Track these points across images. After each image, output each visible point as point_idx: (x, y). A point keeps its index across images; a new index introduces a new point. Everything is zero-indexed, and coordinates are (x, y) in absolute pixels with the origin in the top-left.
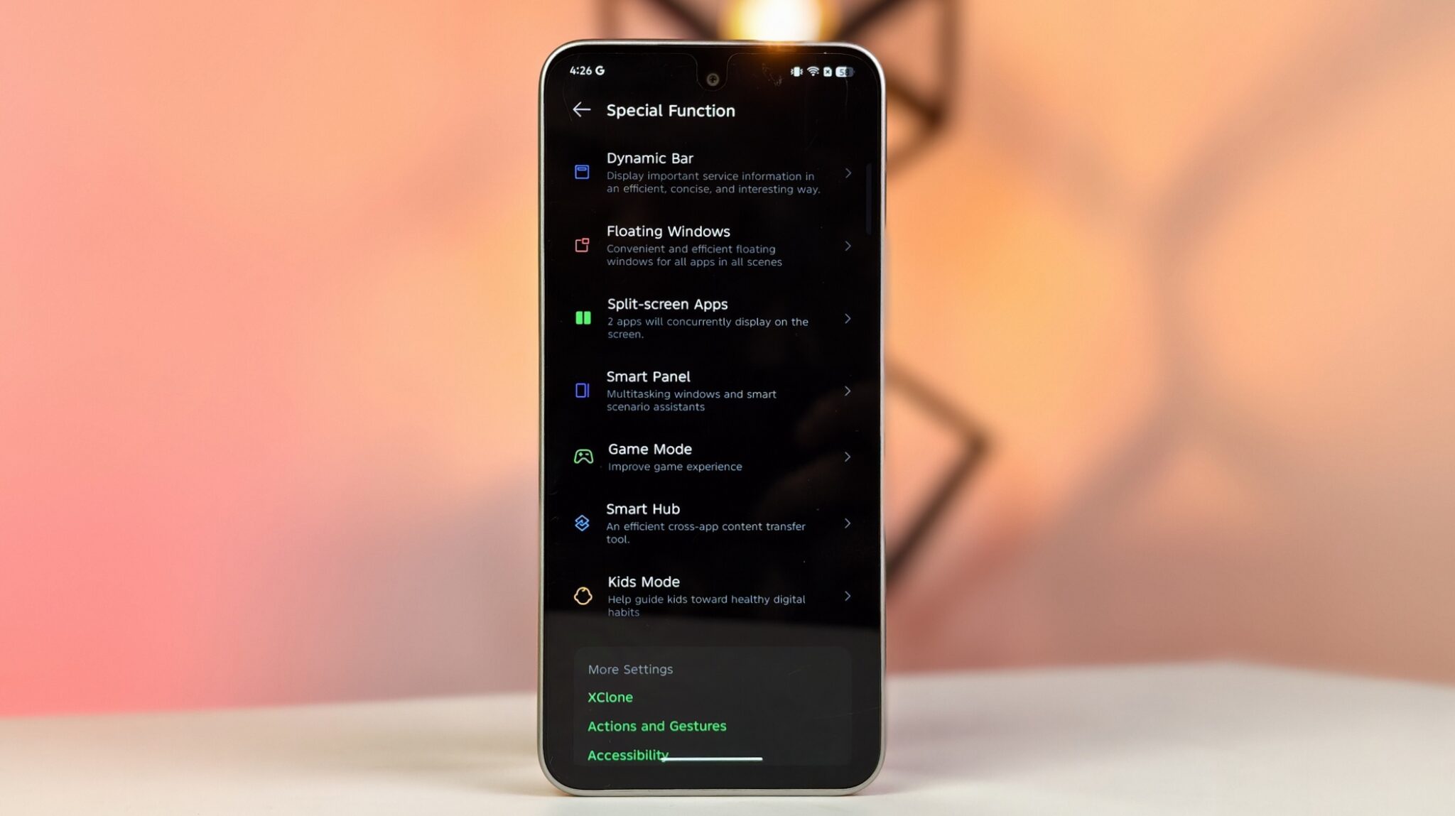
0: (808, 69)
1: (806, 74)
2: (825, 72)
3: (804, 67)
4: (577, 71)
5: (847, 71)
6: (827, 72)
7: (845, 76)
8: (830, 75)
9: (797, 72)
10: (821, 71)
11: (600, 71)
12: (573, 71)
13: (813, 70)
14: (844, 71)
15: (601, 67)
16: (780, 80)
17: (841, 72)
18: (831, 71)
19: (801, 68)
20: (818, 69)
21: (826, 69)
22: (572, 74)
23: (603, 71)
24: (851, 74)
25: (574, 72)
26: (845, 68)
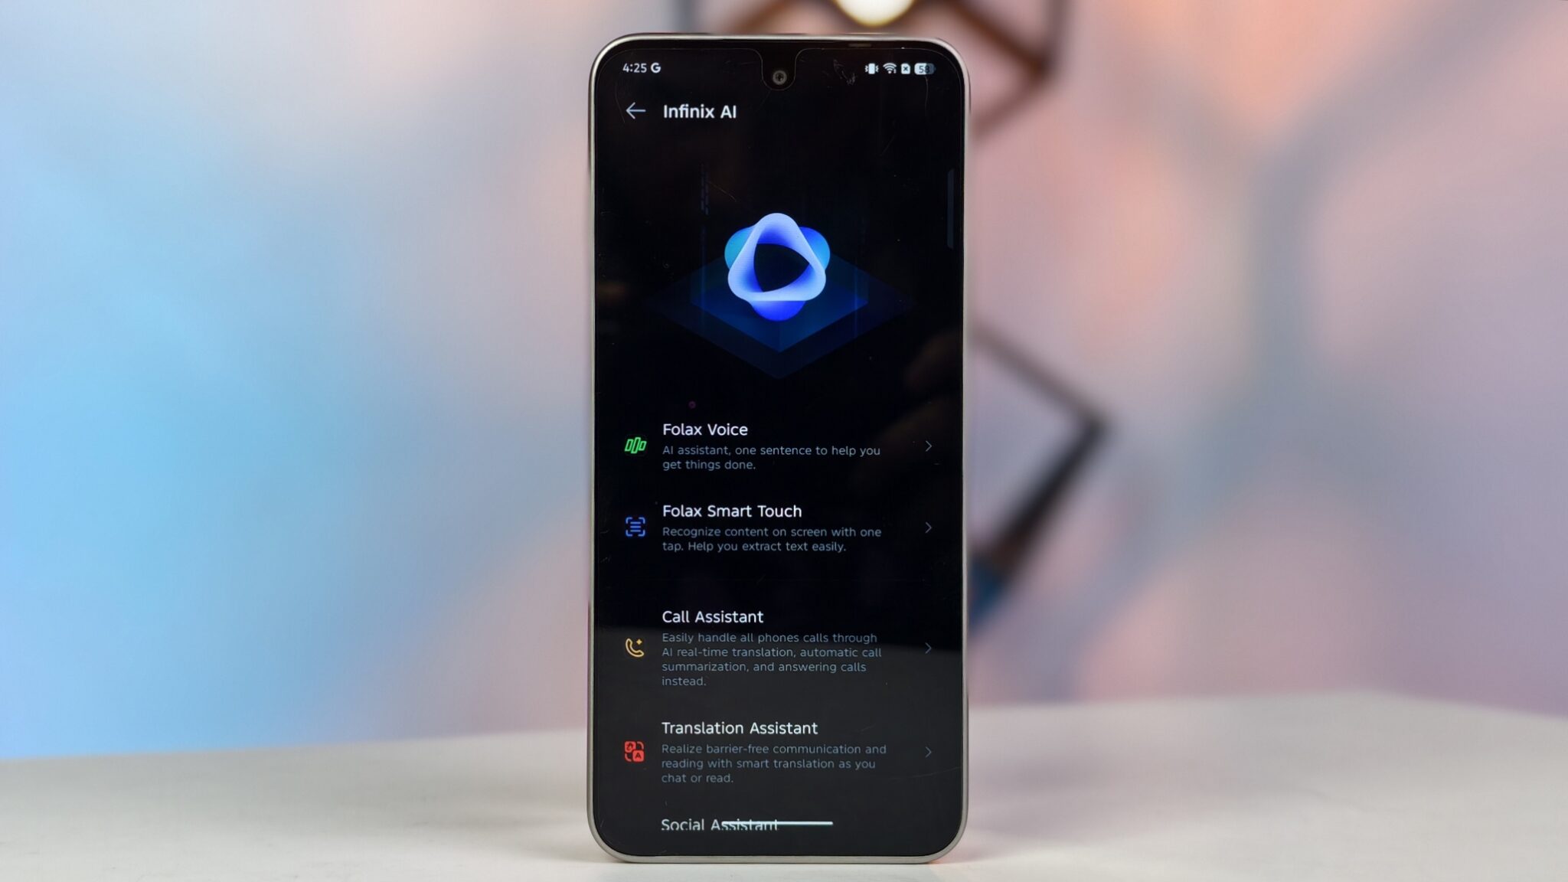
0: (884, 66)
1: (882, 71)
2: (903, 69)
3: (880, 63)
4: (630, 68)
5: (928, 68)
6: (905, 69)
7: (924, 73)
8: (908, 72)
9: (872, 69)
10: (899, 69)
11: (656, 68)
12: (626, 69)
13: (890, 67)
14: (924, 68)
15: (657, 64)
16: (854, 78)
17: (920, 69)
18: (909, 68)
19: (876, 65)
20: (895, 66)
21: (904, 65)
22: (625, 71)
23: (659, 69)
24: (932, 71)
25: (628, 70)
26: (924, 65)
